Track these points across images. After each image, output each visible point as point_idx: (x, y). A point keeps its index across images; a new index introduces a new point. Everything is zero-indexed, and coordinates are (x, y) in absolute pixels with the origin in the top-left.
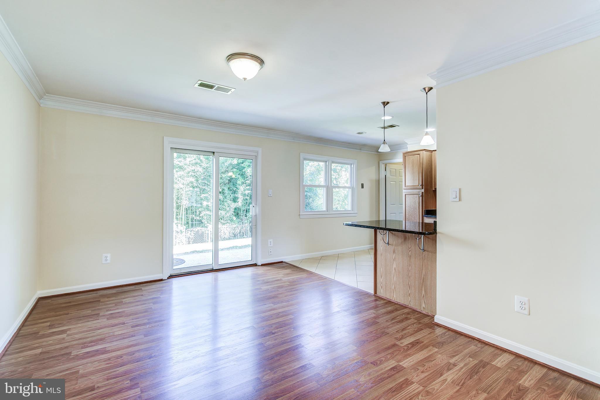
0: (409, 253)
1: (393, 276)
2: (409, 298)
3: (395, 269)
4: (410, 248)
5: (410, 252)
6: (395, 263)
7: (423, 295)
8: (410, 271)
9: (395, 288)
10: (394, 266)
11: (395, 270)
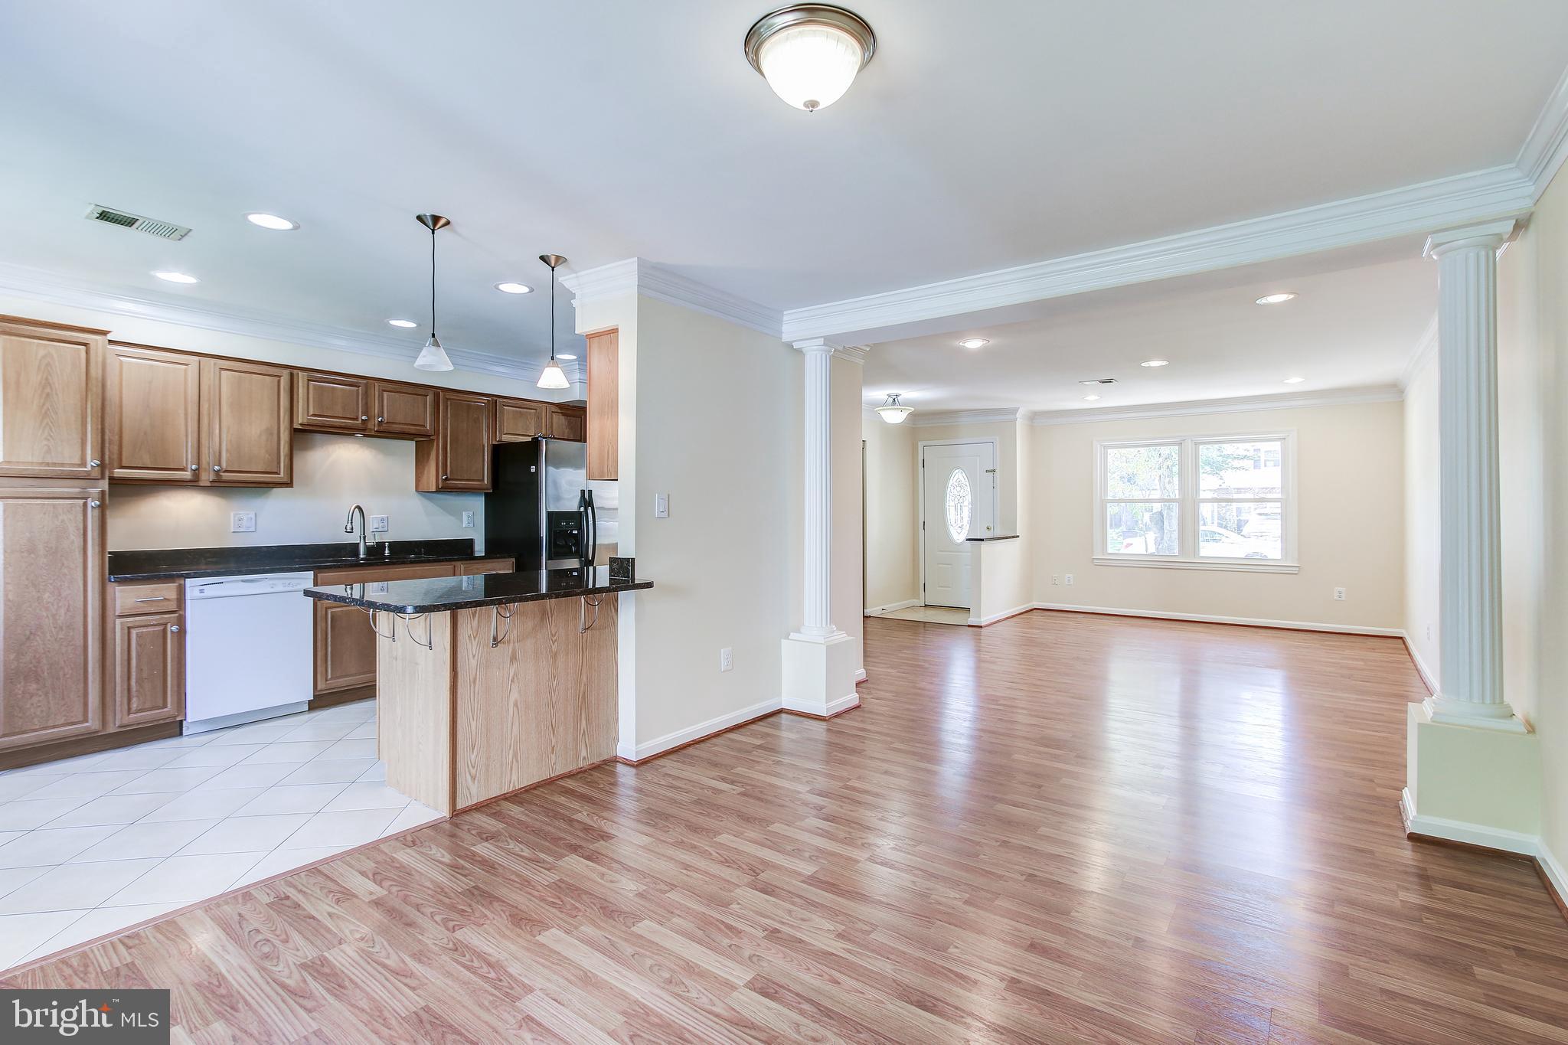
0: (553, 647)
1: (510, 725)
2: (553, 756)
3: (516, 705)
4: (556, 633)
5: (556, 644)
6: (515, 688)
7: (582, 731)
8: (554, 692)
9: (515, 755)
10: (514, 695)
11: (517, 707)
